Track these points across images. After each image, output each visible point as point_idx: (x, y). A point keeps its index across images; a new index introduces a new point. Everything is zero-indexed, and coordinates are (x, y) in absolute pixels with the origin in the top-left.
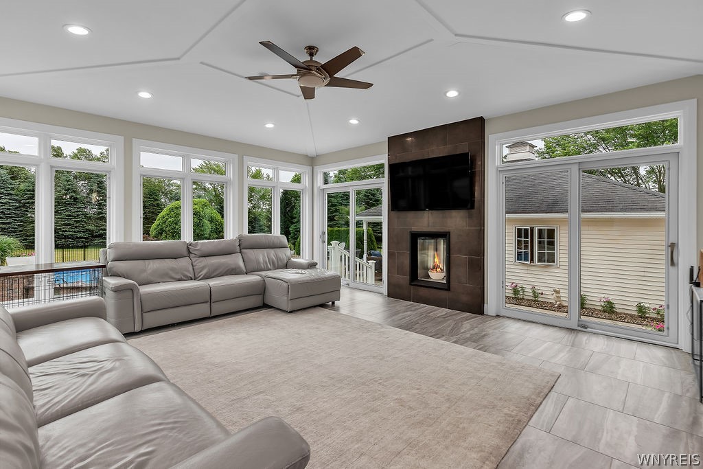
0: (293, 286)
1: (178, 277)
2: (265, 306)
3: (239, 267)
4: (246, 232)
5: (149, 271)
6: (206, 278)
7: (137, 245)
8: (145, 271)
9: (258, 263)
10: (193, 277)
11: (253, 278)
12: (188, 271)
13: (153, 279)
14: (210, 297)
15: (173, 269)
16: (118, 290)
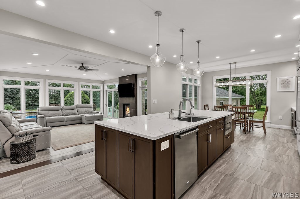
0: (87, 117)
1: (57, 115)
2: (81, 123)
3: (76, 113)
4: (81, 103)
5: (50, 114)
6: (65, 116)
7: (47, 107)
8: (48, 114)
9: (82, 112)
10: (62, 115)
11: (79, 116)
12: (61, 114)
13: (50, 115)
14: (65, 120)
15: (56, 113)
16: (40, 118)
